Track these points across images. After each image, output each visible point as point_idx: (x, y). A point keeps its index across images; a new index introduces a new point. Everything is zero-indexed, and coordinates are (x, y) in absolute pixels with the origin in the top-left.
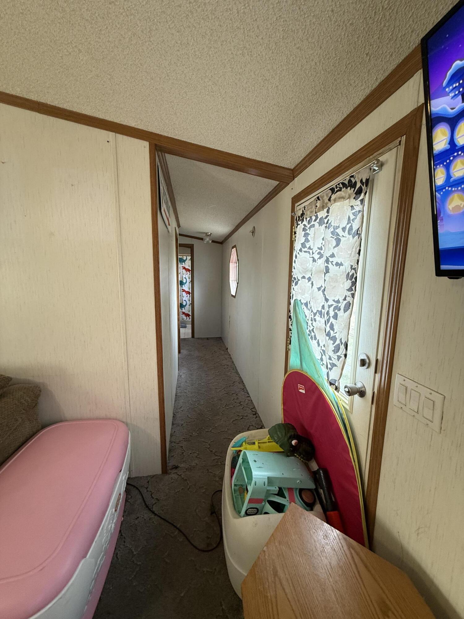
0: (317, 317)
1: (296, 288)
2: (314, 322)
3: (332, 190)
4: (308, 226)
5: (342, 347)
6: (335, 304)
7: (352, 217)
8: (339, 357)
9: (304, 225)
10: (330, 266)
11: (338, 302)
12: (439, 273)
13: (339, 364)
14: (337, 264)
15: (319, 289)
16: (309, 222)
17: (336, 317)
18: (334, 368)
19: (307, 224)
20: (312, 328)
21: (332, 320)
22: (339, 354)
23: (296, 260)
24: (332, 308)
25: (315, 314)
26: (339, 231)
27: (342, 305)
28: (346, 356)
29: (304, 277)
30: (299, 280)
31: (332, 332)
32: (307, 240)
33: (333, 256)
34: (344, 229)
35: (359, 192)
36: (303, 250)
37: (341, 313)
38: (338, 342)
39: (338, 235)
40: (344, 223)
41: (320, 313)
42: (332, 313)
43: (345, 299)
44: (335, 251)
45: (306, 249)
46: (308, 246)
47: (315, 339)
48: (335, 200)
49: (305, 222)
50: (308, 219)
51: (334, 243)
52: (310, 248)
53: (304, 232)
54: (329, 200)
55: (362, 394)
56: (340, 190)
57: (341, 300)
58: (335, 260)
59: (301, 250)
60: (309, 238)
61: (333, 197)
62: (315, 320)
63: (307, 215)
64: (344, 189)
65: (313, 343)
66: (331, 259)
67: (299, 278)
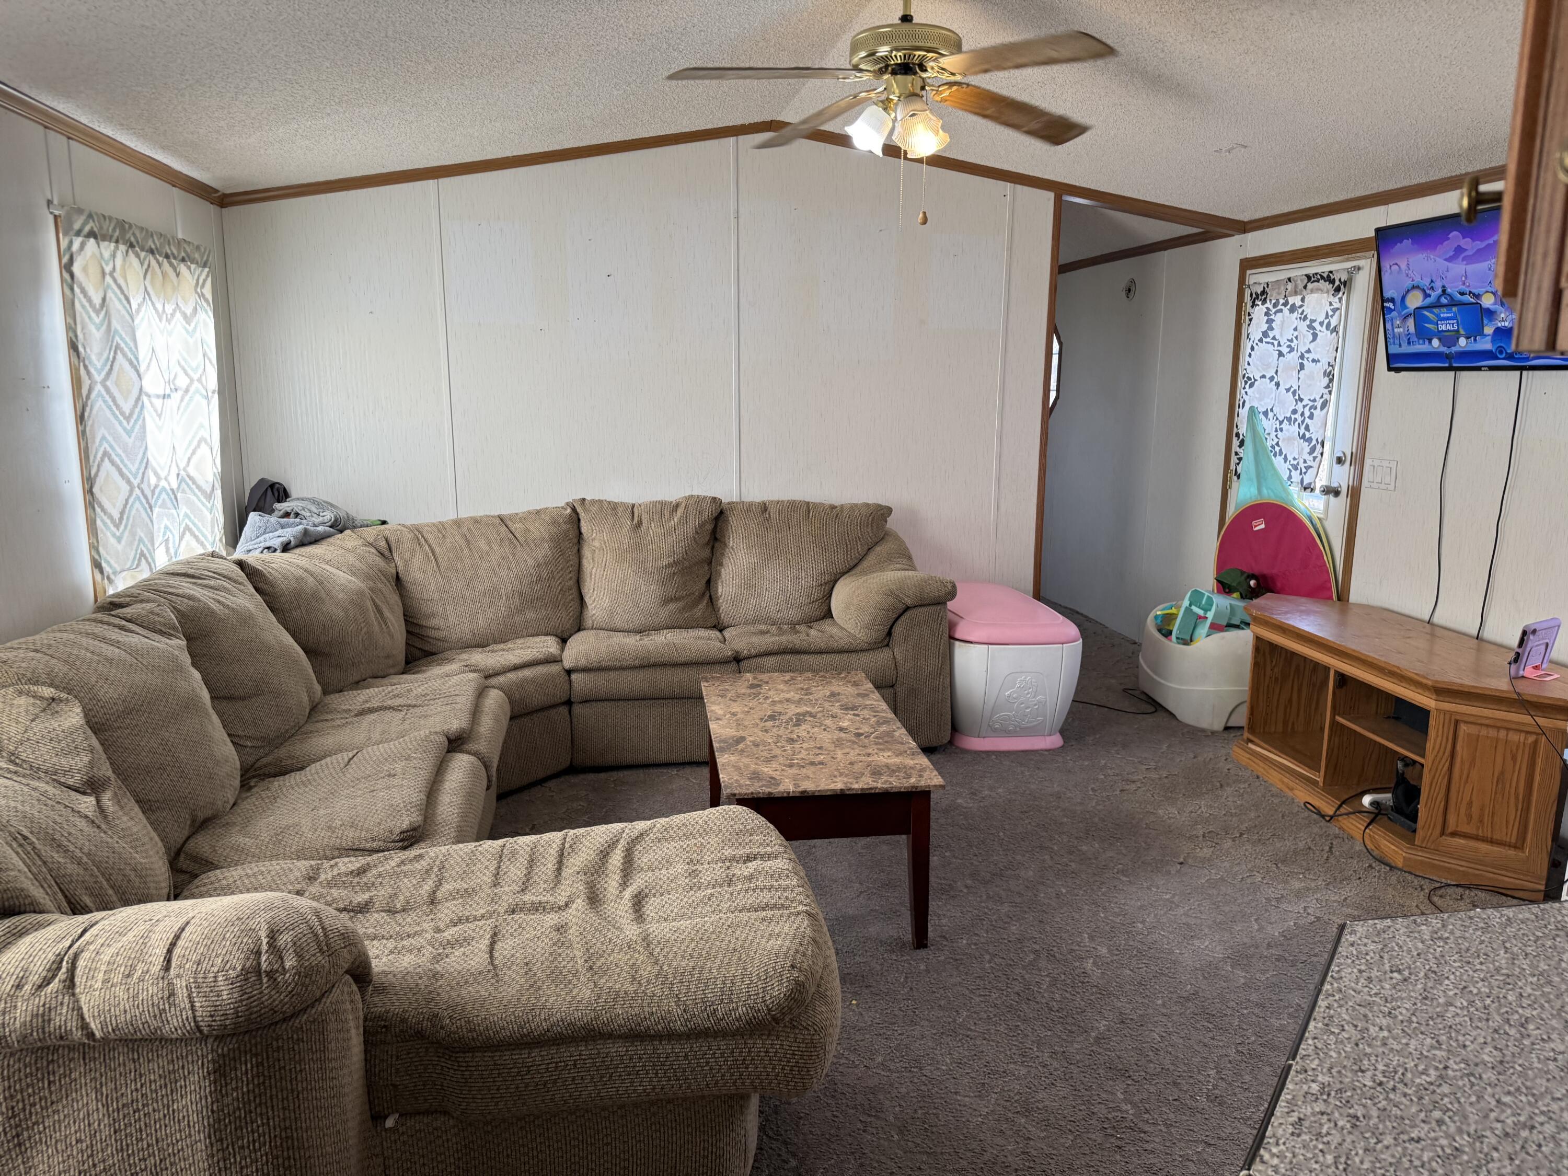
0: (1285, 425)
1: (1250, 391)
2: (1279, 432)
3: (1308, 277)
4: (1274, 310)
5: (1319, 447)
6: (1311, 404)
7: (1330, 313)
8: (1315, 458)
9: (1268, 308)
10: (1305, 362)
11: (1315, 400)
12: (1390, 369)
13: (1315, 464)
14: (1314, 361)
15: (1288, 390)
16: (1275, 306)
17: (1311, 417)
18: (1310, 471)
19: (1271, 307)
20: (1276, 440)
21: (1307, 420)
22: (1315, 455)
23: (1253, 353)
24: (1307, 408)
25: (1281, 422)
26: (1316, 325)
27: (1319, 404)
28: (1322, 454)
29: (1263, 377)
30: (1255, 380)
31: (1307, 433)
32: (1270, 328)
33: (1309, 351)
34: (1321, 324)
35: (1338, 290)
36: (1264, 340)
37: (1317, 413)
38: (1314, 442)
39: (1314, 329)
40: (1321, 318)
41: (1289, 419)
42: (1307, 414)
43: (1322, 397)
44: (1312, 346)
45: (1268, 340)
46: (1271, 336)
47: (1281, 452)
48: (1312, 291)
49: (1268, 305)
50: (1273, 301)
51: (1311, 338)
52: (1274, 338)
53: (1266, 318)
54: (1305, 287)
55: (1337, 493)
56: (1318, 281)
57: (1317, 399)
58: (1311, 356)
59: (1261, 340)
60: (1274, 325)
61: (1310, 286)
62: (1281, 430)
63: (1271, 296)
64: (1322, 281)
65: (1278, 461)
66: (1306, 355)
67: (1257, 377)
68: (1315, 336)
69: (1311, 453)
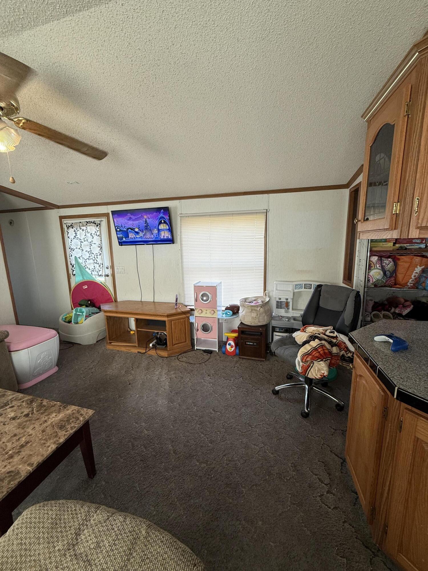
0: (87, 260)
1: (73, 252)
3: (87, 222)
5: (101, 265)
7: (96, 231)
8: (101, 268)
11: (97, 254)
12: (120, 245)
14: (94, 244)
15: (86, 251)
16: (77, 229)
17: (97, 258)
18: (100, 271)
19: (75, 229)
20: (85, 265)
22: (101, 267)
23: (72, 242)
25: (86, 260)
26: (92, 234)
27: (99, 254)
28: (103, 267)
29: (77, 248)
31: (97, 262)
32: (76, 235)
33: (92, 241)
34: (94, 234)
35: (97, 226)
37: (99, 257)
38: (100, 264)
39: (92, 235)
40: (94, 232)
41: (88, 259)
42: (96, 257)
43: (99, 253)
44: (93, 240)
45: (76, 238)
47: (87, 268)
48: (89, 226)
49: (74, 229)
51: (92, 238)
52: (78, 238)
53: (74, 232)
54: (87, 225)
55: (108, 276)
56: (90, 223)
57: (98, 253)
58: (93, 242)
59: (74, 238)
60: (77, 234)
62: (86, 262)
64: (92, 223)
65: (87, 269)
66: (92, 242)
67: (75, 248)
68: (93, 238)
69: (99, 267)
